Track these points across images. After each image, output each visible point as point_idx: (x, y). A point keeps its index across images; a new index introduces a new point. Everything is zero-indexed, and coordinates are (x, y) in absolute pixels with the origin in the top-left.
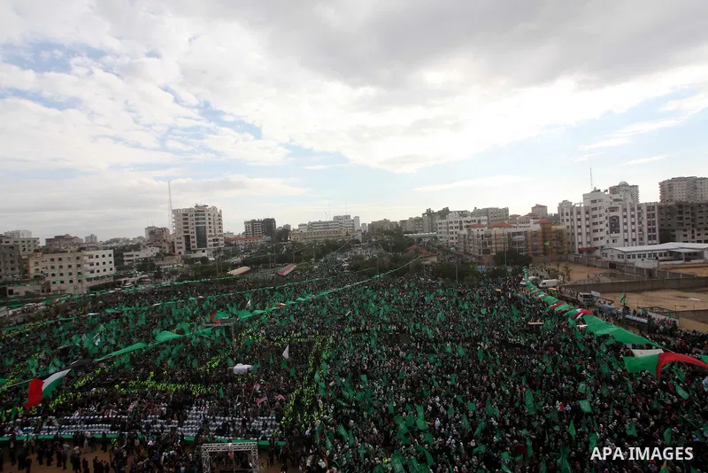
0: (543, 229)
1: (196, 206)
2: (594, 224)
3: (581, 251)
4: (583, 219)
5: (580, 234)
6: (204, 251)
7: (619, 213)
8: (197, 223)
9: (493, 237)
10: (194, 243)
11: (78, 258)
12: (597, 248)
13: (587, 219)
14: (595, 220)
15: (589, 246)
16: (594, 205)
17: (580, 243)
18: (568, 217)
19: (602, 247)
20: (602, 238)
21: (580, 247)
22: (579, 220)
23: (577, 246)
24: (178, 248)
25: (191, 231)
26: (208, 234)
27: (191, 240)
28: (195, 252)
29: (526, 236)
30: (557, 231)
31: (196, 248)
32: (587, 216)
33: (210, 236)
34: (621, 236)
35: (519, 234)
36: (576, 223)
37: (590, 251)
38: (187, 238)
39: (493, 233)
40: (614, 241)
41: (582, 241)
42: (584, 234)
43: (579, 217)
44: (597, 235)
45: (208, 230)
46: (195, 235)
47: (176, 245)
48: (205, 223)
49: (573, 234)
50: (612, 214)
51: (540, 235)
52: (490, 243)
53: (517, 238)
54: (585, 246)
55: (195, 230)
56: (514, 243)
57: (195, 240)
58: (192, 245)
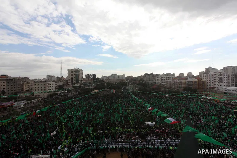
0: (198, 81)
1: (75, 69)
2: (215, 80)
3: (210, 88)
4: (211, 78)
5: (210, 83)
6: (78, 84)
7: (222, 77)
8: (76, 74)
9: (182, 83)
10: (75, 81)
11: (45, 85)
12: (215, 88)
13: (212, 78)
14: (215, 78)
15: (213, 87)
16: (215, 74)
17: (210, 86)
18: (206, 77)
19: (217, 87)
20: (217, 84)
21: (210, 87)
22: (210, 78)
23: (209, 87)
24: (69, 83)
25: (73, 77)
26: (79, 78)
27: (74, 80)
28: (75, 84)
29: (193, 82)
30: (203, 81)
31: (75, 83)
32: (212, 77)
33: (80, 79)
34: (223, 84)
35: (191, 82)
36: (209, 79)
37: (213, 88)
38: (72, 79)
39: (182, 81)
40: (220, 85)
41: (210, 85)
42: (211, 83)
43: (210, 77)
44: (215, 83)
45: (79, 77)
46: (75, 78)
47: (68, 82)
48: (78, 74)
49: (208, 83)
50: (220, 77)
51: (197, 83)
52: (181, 85)
53: (190, 83)
54: (211, 87)
55: (75, 77)
56: (189, 85)
57: (75, 80)
58: (74, 82)
